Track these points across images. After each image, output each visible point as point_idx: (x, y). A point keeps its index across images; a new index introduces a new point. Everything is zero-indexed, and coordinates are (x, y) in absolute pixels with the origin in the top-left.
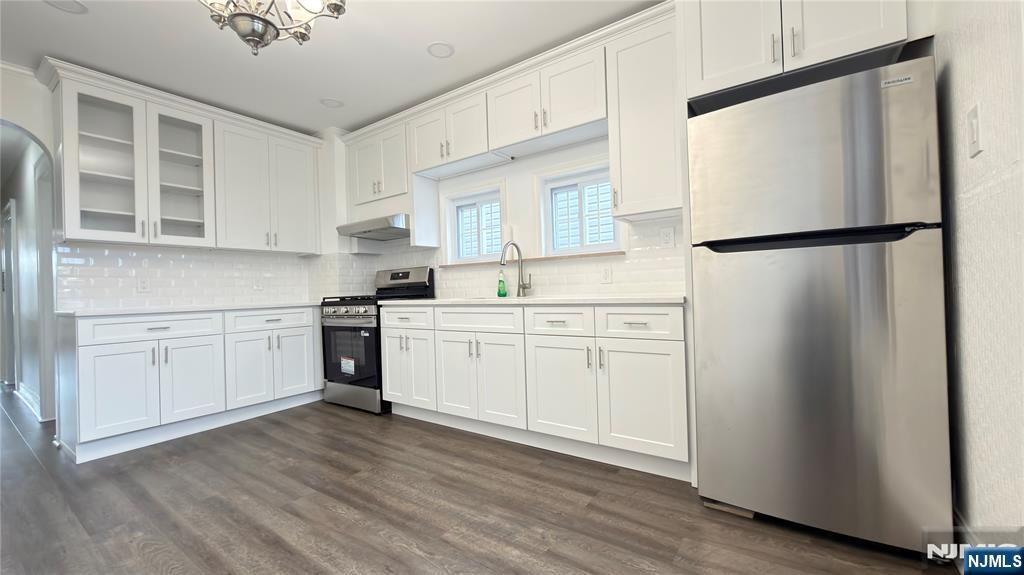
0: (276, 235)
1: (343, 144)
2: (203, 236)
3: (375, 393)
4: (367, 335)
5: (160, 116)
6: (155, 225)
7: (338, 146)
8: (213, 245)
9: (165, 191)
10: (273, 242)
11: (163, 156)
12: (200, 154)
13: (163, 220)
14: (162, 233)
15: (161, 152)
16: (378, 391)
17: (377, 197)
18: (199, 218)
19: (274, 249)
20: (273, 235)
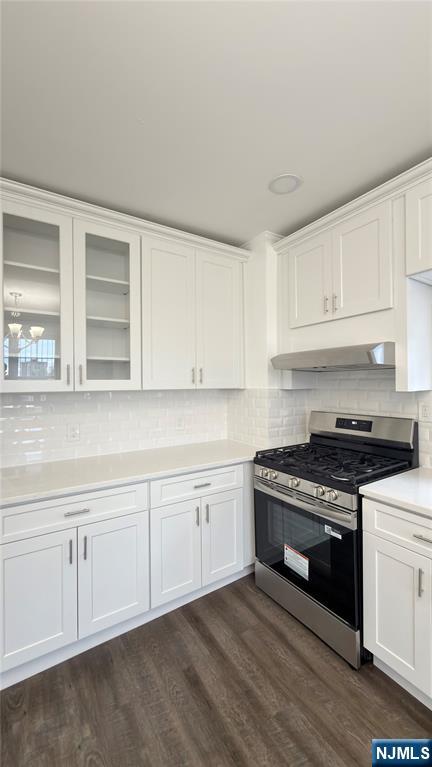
0: (201, 370)
1: (275, 253)
2: (129, 378)
3: (355, 636)
4: (340, 537)
5: (88, 236)
6: (81, 368)
7: (269, 255)
8: (139, 388)
9: (91, 325)
10: (198, 378)
11: (91, 285)
12: (128, 279)
13: (89, 361)
14: (88, 378)
15: (88, 280)
16: (358, 633)
17: (329, 316)
18: (126, 357)
19: (199, 386)
20: (198, 371)
